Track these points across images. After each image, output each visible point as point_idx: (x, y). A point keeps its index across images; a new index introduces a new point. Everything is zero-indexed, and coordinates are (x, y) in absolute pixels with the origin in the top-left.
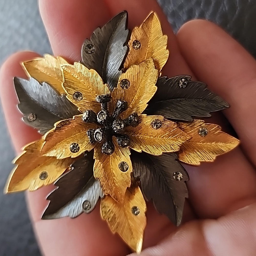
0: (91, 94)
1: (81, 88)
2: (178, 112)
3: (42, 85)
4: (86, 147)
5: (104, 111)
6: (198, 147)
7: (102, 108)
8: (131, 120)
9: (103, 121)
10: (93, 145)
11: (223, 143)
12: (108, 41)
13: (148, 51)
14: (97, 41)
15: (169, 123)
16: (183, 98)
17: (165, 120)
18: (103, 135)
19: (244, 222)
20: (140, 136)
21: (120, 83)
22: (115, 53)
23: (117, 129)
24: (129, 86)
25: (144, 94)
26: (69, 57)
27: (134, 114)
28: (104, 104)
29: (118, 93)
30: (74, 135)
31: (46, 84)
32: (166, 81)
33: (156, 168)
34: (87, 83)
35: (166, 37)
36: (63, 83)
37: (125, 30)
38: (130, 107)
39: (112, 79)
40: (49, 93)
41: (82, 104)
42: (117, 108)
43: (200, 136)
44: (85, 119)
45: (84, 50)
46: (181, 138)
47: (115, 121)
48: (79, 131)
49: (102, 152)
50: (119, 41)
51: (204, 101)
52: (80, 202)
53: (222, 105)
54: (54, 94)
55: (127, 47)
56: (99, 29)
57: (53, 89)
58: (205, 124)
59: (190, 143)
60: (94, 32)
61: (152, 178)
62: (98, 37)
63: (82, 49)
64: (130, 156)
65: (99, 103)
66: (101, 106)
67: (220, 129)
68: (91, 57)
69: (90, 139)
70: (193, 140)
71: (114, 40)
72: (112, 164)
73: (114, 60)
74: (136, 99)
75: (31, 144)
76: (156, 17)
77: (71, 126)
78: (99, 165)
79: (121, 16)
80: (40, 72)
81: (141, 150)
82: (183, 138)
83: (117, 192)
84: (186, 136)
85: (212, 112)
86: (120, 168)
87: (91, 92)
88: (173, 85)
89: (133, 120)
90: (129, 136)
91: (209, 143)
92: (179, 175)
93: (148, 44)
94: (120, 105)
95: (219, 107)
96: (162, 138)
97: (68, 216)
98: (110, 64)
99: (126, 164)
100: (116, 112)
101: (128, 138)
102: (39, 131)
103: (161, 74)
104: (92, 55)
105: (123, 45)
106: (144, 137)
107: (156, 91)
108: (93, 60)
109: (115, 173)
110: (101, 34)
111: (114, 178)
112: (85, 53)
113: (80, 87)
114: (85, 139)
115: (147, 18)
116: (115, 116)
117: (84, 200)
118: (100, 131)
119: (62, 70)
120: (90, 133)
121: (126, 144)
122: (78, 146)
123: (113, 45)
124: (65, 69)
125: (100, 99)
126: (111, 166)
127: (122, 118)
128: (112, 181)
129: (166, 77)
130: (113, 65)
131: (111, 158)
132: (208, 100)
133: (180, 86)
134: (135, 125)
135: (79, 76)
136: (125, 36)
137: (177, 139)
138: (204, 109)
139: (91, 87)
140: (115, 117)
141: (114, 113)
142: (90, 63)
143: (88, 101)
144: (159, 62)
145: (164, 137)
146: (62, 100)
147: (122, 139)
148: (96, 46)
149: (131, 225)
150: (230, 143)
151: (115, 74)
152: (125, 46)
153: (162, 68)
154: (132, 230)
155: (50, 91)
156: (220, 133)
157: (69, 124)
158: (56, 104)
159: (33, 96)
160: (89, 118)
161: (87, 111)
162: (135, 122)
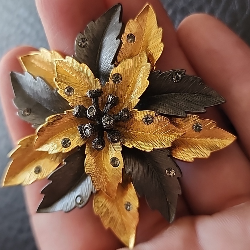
0: (83, 89)
1: (73, 83)
2: (171, 107)
3: (36, 79)
4: (77, 142)
5: (93, 106)
6: (192, 143)
7: (93, 103)
8: (121, 116)
9: (92, 117)
10: (85, 140)
11: (219, 139)
12: (102, 35)
13: (143, 44)
14: (91, 34)
15: (160, 118)
16: (177, 93)
17: (156, 115)
18: (91, 130)
19: (238, 218)
20: (132, 132)
21: (112, 77)
22: (108, 47)
23: (106, 125)
24: (121, 81)
25: (136, 89)
26: (64, 51)
27: (124, 109)
28: (95, 99)
29: (110, 88)
30: (66, 130)
31: (40, 78)
32: (159, 75)
33: (149, 163)
34: (78, 78)
35: (161, 30)
36: (55, 77)
37: (118, 23)
38: (123, 102)
39: (105, 73)
40: (43, 87)
41: (73, 99)
42: (108, 103)
43: (195, 132)
44: (75, 115)
45: (77, 45)
46: (174, 134)
47: (104, 116)
48: (71, 126)
49: (93, 148)
50: (112, 35)
51: (199, 95)
52: (74, 196)
53: (218, 100)
54: (48, 89)
55: (119, 41)
56: (93, 22)
57: (46, 84)
58: (199, 119)
59: (184, 139)
60: (87, 26)
61: (145, 174)
62: (92, 31)
63: (75, 43)
64: (121, 151)
65: (90, 98)
66: (92, 101)
67: (215, 125)
68: (85, 51)
69: (81, 134)
70: (187, 136)
71: (108, 34)
72: (104, 159)
73: (106, 54)
74: (128, 94)
75: (26, 139)
76: (151, 10)
77: (63, 121)
78: (90, 161)
79: (116, 9)
80: (37, 66)
81: (132, 145)
82: (176, 134)
83: (109, 187)
84: (179, 132)
85: (207, 107)
86: (112, 164)
87: (83, 87)
88: (166, 79)
89: (123, 115)
90: (119, 132)
91: (203, 139)
92: (172, 171)
93: (143, 37)
94: (111, 100)
95: (214, 102)
96: (154, 133)
97: (62, 210)
98: (104, 58)
99: (117, 159)
100: (107, 107)
101: (118, 134)
102: (33, 126)
103: (155, 68)
104: (85, 49)
105: (115, 38)
106: (136, 132)
107: (148, 86)
108: (86, 54)
109: (107, 168)
110: (95, 28)
111: (106, 174)
112: (79, 47)
113: (72, 81)
114: (77, 134)
115: (142, 11)
116: (106, 111)
117: (77, 195)
118: (89, 126)
119: (55, 65)
120: (81, 128)
121: (116, 140)
122: (70, 141)
123: (106, 39)
124: (58, 64)
125: (90, 94)
126: (103, 161)
127: (114, 113)
128: (104, 176)
129: (159, 71)
130: (106, 59)
131: (103, 153)
132: (203, 95)
133: (174, 80)
134: (125, 121)
135: (71, 71)
136: (118, 30)
137: (169, 135)
138: (199, 104)
139: (83, 81)
140: (105, 113)
141: (105, 108)
142: (83, 57)
143: (79, 96)
144: (153, 56)
145: (156, 132)
146: (55, 95)
147: (112, 135)
148: (89, 40)
149: (124, 221)
150: (226, 139)
151: (108, 69)
152: (118, 40)
153: (156, 62)
154: (125, 226)
155: (44, 86)
156: (215, 128)
157: (60, 119)
158: (49, 99)
159: (28, 91)
160: (79, 113)
161: (78, 106)
162: (125, 117)
